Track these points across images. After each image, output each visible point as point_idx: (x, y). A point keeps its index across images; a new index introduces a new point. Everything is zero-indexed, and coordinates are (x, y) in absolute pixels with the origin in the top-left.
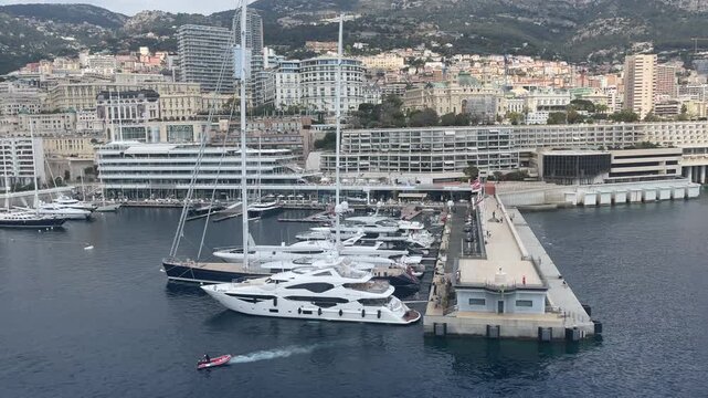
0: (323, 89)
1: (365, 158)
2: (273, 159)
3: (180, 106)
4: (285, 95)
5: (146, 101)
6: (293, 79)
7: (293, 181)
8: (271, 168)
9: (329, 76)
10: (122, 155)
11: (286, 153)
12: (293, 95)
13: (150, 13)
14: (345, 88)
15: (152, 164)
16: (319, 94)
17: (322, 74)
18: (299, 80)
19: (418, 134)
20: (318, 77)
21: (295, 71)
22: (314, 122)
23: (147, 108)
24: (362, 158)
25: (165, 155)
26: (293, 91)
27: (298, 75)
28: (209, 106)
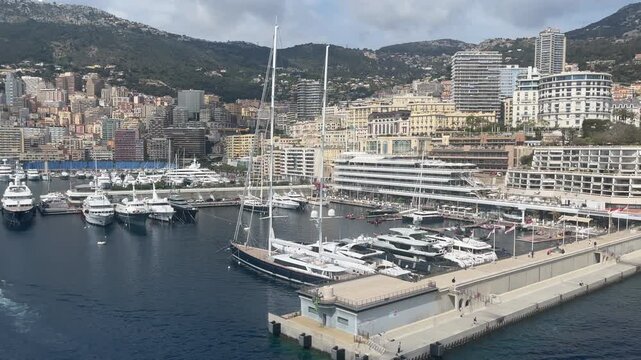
0: (557, 105)
1: (552, 176)
2: (449, 172)
3: (424, 123)
4: (522, 111)
5: (400, 120)
6: (530, 97)
7: (464, 194)
8: (446, 180)
9: (565, 92)
10: (346, 163)
11: (471, 167)
12: (530, 112)
13: (491, 41)
14: (583, 104)
15: (366, 171)
16: (553, 110)
17: (558, 90)
18: (537, 97)
19: (607, 153)
20: (554, 93)
21: (534, 88)
22: (529, 138)
23: (401, 125)
24: (547, 176)
25: (373, 165)
26: (530, 108)
27: (537, 92)
28: (453, 123)
